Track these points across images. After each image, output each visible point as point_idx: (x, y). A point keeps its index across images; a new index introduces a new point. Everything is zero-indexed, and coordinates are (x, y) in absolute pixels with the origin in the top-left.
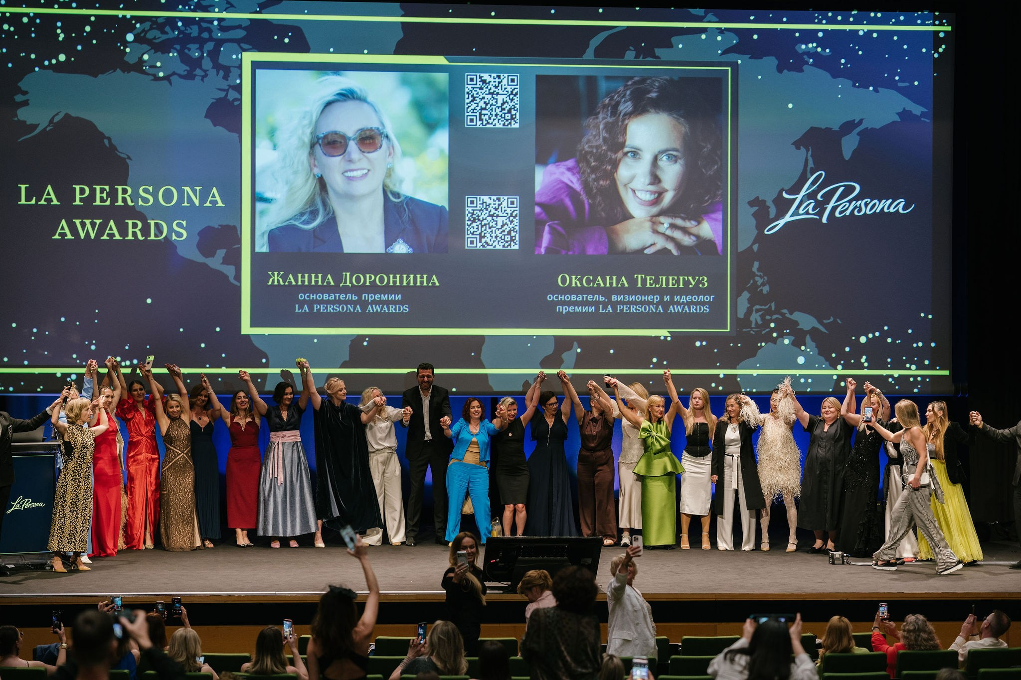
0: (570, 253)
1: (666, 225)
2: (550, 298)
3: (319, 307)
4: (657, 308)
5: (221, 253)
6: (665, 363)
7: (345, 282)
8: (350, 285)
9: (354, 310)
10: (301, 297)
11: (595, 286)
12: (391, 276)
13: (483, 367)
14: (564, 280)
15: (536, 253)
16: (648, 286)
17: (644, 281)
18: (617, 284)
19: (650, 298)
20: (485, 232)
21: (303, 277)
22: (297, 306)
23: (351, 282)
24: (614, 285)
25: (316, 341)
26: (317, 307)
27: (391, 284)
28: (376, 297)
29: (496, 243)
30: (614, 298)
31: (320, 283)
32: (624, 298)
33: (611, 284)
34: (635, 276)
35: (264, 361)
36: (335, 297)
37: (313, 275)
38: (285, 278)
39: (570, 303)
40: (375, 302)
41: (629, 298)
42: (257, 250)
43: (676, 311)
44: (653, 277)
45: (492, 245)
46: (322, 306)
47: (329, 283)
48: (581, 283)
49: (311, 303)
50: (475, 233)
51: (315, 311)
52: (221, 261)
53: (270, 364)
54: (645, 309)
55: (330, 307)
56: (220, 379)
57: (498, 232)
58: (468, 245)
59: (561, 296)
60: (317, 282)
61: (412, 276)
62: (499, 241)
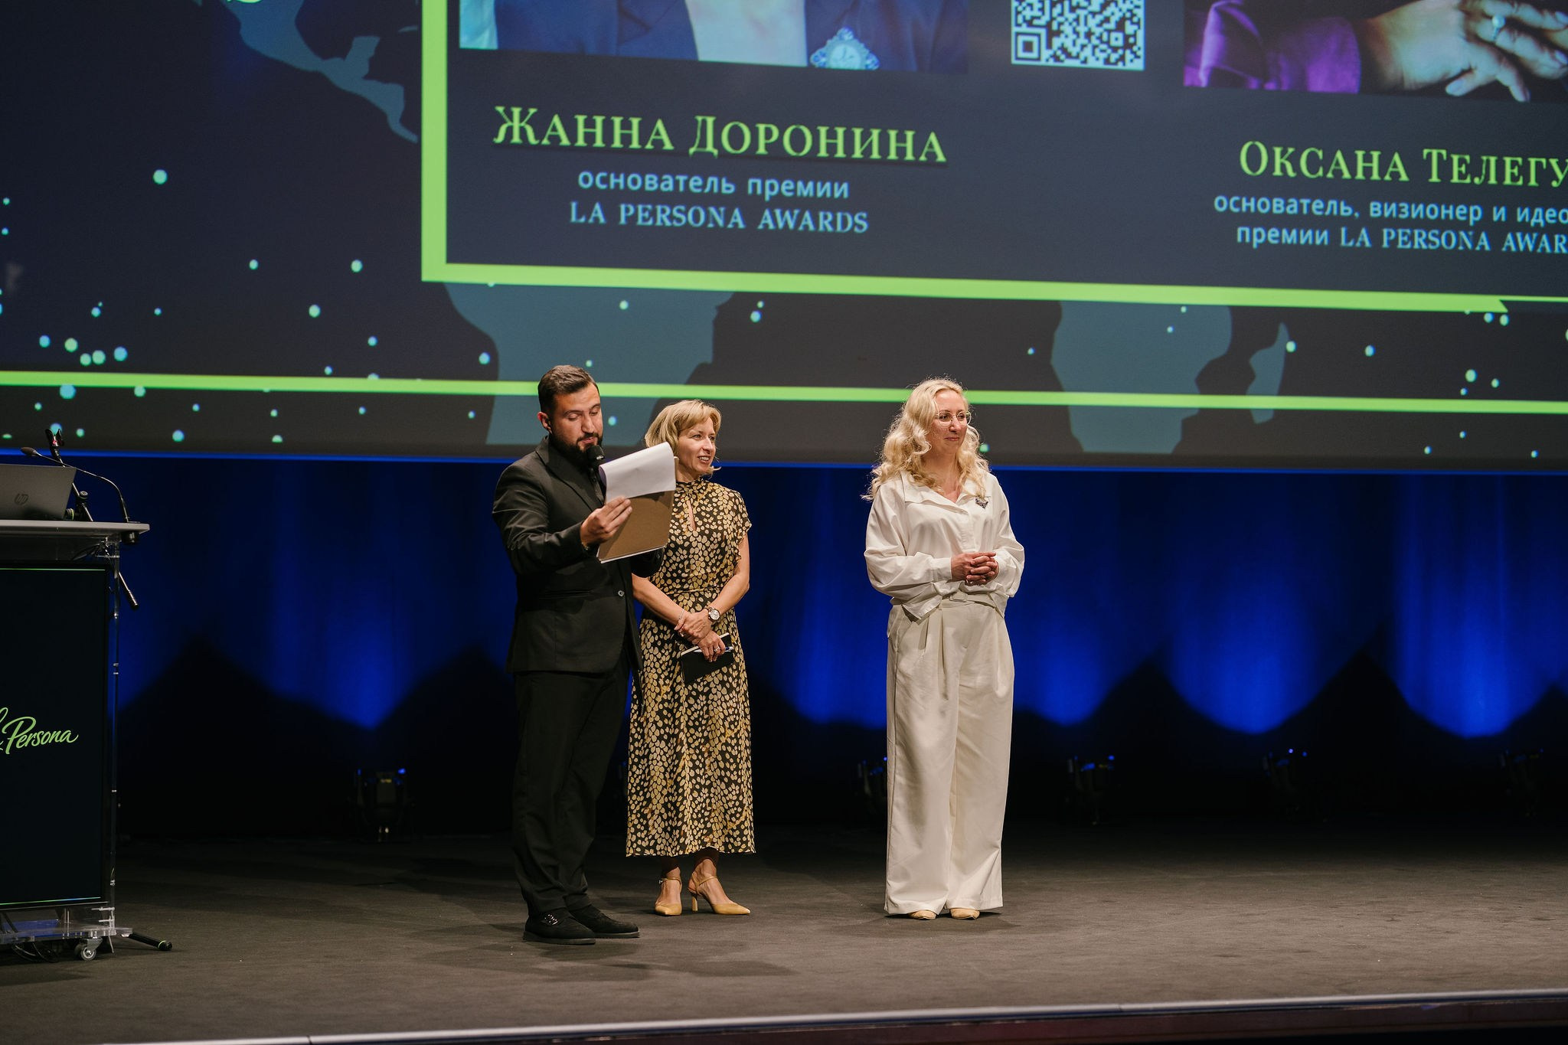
0: (1271, 86)
1: (1497, 22)
2: (1222, 204)
3: (632, 211)
4: (1475, 240)
5: (364, 47)
6: (1495, 383)
7: (703, 144)
8: (715, 152)
9: (727, 220)
10: (587, 180)
11: (1330, 175)
12: (823, 131)
13: (1057, 387)
14: (1254, 158)
15: (1187, 82)
16: (1455, 179)
17: (1445, 167)
18: (1382, 173)
19: (1460, 211)
20: (1061, 19)
21: (590, 124)
22: (574, 205)
23: (717, 143)
24: (1375, 176)
25: (624, 305)
26: (627, 210)
27: (823, 153)
28: (784, 188)
29: (1088, 51)
30: (1375, 209)
31: (635, 144)
32: (1399, 210)
33: (1368, 171)
34: (1426, 151)
35: (484, 359)
36: (676, 183)
37: (617, 121)
38: (540, 125)
39: (1270, 221)
40: (780, 202)
41: (1410, 210)
42: (465, 42)
43: (1522, 247)
44: (1467, 158)
45: (1077, 57)
46: (640, 207)
47: (659, 143)
48: (1296, 168)
49: (612, 200)
50: (1036, 22)
51: (623, 221)
52: (365, 69)
53: (501, 372)
54: (1449, 240)
55: (663, 211)
56: (362, 411)
57: (1093, 22)
58: (1019, 56)
59: (1248, 201)
60: (626, 139)
61: (875, 134)
62: (1095, 47)
